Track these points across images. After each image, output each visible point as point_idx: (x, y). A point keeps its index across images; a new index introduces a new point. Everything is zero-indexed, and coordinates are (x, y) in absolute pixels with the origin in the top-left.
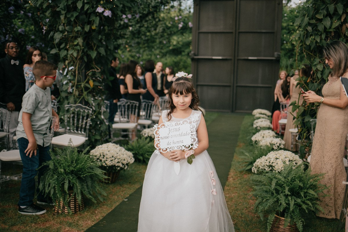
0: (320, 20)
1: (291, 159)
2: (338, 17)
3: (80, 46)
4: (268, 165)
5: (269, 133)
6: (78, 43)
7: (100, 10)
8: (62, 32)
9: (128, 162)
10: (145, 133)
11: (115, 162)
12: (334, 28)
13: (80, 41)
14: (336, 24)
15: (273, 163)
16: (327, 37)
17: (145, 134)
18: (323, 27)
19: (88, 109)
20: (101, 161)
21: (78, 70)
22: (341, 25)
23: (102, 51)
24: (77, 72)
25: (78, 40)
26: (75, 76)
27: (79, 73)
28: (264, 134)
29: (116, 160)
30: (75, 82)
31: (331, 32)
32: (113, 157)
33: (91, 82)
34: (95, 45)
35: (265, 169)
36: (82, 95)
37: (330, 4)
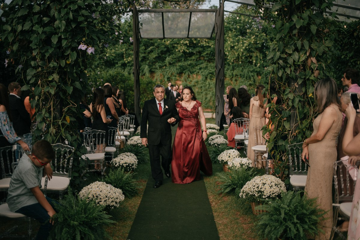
0: (290, 55)
1: (276, 183)
2: (305, 52)
3: (55, 81)
4: (257, 190)
5: (234, 152)
6: (53, 79)
7: (83, 47)
8: (35, 68)
9: (120, 200)
10: (116, 162)
11: (109, 202)
12: (302, 62)
13: (55, 77)
14: (303, 58)
15: (261, 188)
16: (295, 70)
17: (116, 164)
18: (292, 61)
19: (70, 148)
20: (95, 202)
21: (53, 107)
22: (307, 59)
23: (78, 85)
24: (52, 109)
25: (53, 75)
26: (50, 113)
27: (54, 109)
28: (230, 154)
29: (111, 200)
30: (51, 120)
31: (299, 65)
32: (106, 197)
33: (68, 118)
34: (69, 79)
35: (254, 195)
36: (59, 133)
37: (298, 40)
